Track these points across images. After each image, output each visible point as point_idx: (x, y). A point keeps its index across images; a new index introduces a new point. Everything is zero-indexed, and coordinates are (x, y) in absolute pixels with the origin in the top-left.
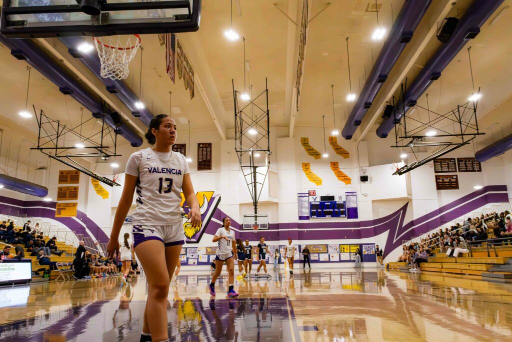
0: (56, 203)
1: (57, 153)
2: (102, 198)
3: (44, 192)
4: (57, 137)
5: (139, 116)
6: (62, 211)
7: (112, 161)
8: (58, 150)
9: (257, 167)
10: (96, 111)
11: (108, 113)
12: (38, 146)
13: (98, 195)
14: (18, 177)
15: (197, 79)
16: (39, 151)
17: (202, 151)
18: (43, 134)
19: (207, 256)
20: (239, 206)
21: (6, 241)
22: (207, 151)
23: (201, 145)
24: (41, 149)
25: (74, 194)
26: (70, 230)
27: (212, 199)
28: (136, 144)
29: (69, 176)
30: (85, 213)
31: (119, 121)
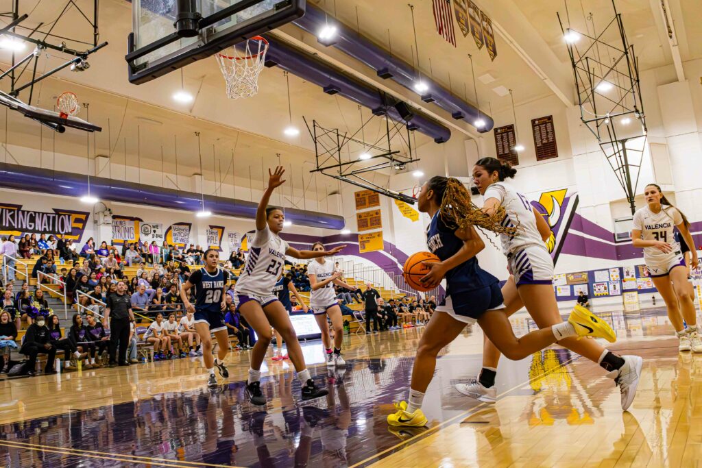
0: (357, 235)
1: (343, 171)
2: (411, 220)
3: (340, 222)
4: (339, 150)
5: (432, 100)
6: (366, 245)
7: (413, 169)
8: (342, 166)
9: (626, 140)
10: (376, 106)
11: (391, 105)
12: (318, 167)
13: (405, 218)
14: (308, 209)
15: (497, 27)
16: (320, 172)
17: (540, 130)
18: (321, 150)
19: (569, 287)
20: (608, 205)
21: (302, 288)
22: (546, 129)
23: (537, 122)
24: (321, 170)
25: (376, 220)
26: (380, 268)
27: (566, 201)
28: (441, 138)
29: (367, 197)
30: (393, 243)
31: (408, 113)
